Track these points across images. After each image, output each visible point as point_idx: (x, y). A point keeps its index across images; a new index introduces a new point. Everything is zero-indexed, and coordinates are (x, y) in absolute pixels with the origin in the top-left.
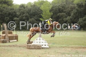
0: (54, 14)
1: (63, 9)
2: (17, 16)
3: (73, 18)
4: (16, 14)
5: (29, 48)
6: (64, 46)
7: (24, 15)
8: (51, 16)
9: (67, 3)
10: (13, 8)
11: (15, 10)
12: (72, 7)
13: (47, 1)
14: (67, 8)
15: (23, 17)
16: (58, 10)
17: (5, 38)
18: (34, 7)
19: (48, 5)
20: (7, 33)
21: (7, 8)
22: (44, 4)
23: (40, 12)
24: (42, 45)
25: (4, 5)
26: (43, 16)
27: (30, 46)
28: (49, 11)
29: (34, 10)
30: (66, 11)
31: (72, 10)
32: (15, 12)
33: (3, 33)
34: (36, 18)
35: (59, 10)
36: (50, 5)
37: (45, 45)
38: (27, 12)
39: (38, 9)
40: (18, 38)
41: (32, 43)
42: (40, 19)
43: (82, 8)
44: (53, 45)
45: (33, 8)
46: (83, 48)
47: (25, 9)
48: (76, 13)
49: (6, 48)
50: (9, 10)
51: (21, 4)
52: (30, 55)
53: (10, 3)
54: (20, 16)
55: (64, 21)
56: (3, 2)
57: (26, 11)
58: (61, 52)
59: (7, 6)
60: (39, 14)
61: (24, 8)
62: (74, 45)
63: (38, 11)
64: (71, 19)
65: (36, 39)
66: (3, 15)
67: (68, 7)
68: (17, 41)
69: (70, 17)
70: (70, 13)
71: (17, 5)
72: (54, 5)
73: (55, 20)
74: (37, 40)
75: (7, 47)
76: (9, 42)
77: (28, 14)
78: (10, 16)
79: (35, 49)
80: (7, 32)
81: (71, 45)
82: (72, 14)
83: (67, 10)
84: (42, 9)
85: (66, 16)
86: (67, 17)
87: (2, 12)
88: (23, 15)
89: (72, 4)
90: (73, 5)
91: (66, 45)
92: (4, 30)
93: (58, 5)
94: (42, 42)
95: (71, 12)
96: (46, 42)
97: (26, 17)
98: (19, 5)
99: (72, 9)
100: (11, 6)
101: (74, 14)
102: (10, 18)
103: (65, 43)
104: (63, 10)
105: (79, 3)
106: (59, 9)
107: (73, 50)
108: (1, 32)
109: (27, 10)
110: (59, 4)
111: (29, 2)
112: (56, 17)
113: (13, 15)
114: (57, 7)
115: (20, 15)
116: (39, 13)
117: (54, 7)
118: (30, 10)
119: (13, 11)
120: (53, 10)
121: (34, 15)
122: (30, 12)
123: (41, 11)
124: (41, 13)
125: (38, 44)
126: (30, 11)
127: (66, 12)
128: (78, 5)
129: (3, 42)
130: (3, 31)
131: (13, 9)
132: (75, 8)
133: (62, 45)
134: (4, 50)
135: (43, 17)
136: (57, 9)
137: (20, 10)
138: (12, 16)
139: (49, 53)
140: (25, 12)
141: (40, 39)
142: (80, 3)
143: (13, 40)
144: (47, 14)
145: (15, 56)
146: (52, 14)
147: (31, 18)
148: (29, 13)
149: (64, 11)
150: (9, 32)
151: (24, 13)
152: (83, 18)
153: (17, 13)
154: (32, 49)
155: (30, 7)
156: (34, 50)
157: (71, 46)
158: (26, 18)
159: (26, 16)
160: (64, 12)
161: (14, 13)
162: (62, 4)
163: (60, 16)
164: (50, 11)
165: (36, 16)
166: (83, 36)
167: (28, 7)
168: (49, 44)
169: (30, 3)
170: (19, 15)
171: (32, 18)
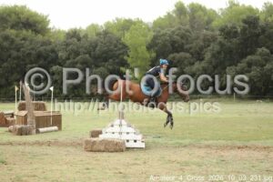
0: (158, 56)
1: (184, 41)
2: (60, 61)
3: (211, 66)
4: (57, 56)
5: (92, 148)
6: (187, 141)
8: (151, 61)
9: (192, 27)
10: (48, 40)
11: (53, 45)
12: (208, 37)
13: (141, 22)
14: (194, 40)
15: (77, 63)
16: (169, 44)
17: (25, 123)
18: (105, 38)
19: (142, 33)
20: (32, 107)
21: (31, 41)
22: (131, 28)
23: (121, 52)
24: (128, 141)
25: (24, 32)
26: (128, 62)
27: (94, 143)
28: (144, 48)
29: (105, 44)
30: (191, 48)
31: (209, 46)
32: (53, 51)
33: (22, 107)
34: (110, 67)
35: (172, 45)
36: (149, 30)
37: (135, 141)
38: (86, 51)
39: (115, 42)
40: (63, 122)
41: (100, 136)
42: (122, 69)
43: (234, 40)
44: (156, 140)
45: (102, 40)
46: (239, 148)
47: (82, 42)
48: (219, 53)
49: (28, 149)
50: (39, 45)
51: (72, 30)
52: (93, 169)
53: (40, 26)
54: (68, 62)
56: (21, 25)
57: (82, 47)
58: (179, 159)
59: (34, 35)
60: (117, 57)
61: (79, 40)
62: (213, 139)
63: (116, 49)
65: (110, 124)
66: (23, 60)
67: (198, 38)
68: (60, 128)
69: (203, 64)
70: (202, 53)
71: (59, 32)
72: (159, 32)
74: (112, 126)
75: (30, 147)
76: (38, 132)
77: (90, 55)
78: (42, 62)
79: (109, 152)
80: (33, 104)
81: (206, 139)
82: (208, 56)
83: (195, 44)
84: (127, 43)
85: (192, 61)
86: (193, 64)
87: (18, 51)
88: (76, 60)
89: (207, 29)
90: (209, 33)
91: (192, 139)
92: (23, 99)
93: (169, 32)
94: (128, 133)
95: (205, 50)
96: (138, 131)
97: (82, 63)
98: (64, 32)
99: (208, 41)
100: (44, 35)
101: (213, 56)
103: (189, 134)
104: (183, 44)
105: (226, 27)
106: (173, 43)
107: (211, 153)
108: (16, 105)
109: (87, 44)
110: (173, 29)
111: (93, 25)
113: (49, 59)
114: (168, 38)
115: (68, 59)
116: (118, 52)
117: (160, 36)
119: (49, 48)
120: (156, 45)
121: (106, 60)
122: (94, 51)
123: (125, 46)
124: (123, 54)
125: (116, 137)
126: (95, 47)
127: (191, 51)
128: (222, 30)
129: (21, 132)
130: (21, 102)
131: (50, 43)
132: (216, 39)
133: (181, 141)
134: (23, 153)
135: (128, 65)
136: (166, 43)
137: (67, 45)
138: (47, 62)
139: (145, 163)
140: (81, 50)
141: (120, 125)
142: (229, 25)
143: (47, 127)
144: (140, 55)
145: (51, 170)
146: (154, 55)
147: (97, 66)
148: (92, 53)
149: (186, 47)
150: (37, 104)
151: (77, 54)
152: (236, 66)
153: (60, 54)
154: (99, 151)
155: (95, 38)
156: (105, 154)
157: (206, 143)
159: (85, 62)
160: (187, 51)
161: (50, 54)
162: (179, 29)
163: (175, 61)
164: (149, 48)
165: (111, 60)
166: (237, 116)
167: (89, 36)
168: (144, 136)
169: (93, 27)
170: (64, 58)
171: (99, 67)
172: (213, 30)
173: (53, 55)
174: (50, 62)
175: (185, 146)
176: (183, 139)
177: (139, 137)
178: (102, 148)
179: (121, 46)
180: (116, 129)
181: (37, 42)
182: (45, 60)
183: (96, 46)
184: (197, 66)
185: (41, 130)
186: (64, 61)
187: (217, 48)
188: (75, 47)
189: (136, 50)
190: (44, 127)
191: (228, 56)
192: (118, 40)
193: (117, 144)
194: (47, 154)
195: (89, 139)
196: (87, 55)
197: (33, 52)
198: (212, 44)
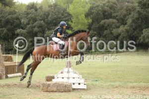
0: (93, 22)
2: (23, 26)
3: (132, 29)
4: (20, 22)
5: (47, 89)
6: (117, 84)
7: (35, 23)
8: (89, 25)
10: (14, 11)
11: (17, 14)
12: (129, 8)
14: (119, 10)
15: (34, 27)
16: (101, 13)
18: (55, 8)
19: (82, 5)
20: (3, 59)
23: (67, 18)
24: (74, 84)
26: (72, 26)
27: (49, 85)
28: (83, 16)
29: (55, 13)
30: (117, 16)
31: (130, 14)
32: (17, 18)
35: (103, 14)
36: (87, 3)
37: (79, 84)
38: (41, 19)
39: (62, 11)
40: (25, 70)
41: (53, 80)
42: (67, 31)
44: (95, 83)
45: (52, 10)
47: (38, 12)
48: (137, 19)
50: (7, 14)
51: (31, 3)
54: (28, 26)
55: (115, 35)
57: (39, 15)
59: (3, 7)
61: (36, 10)
62: (136, 82)
63: (63, 17)
64: (127, 31)
65: (60, 72)
67: (122, 8)
68: (23, 74)
69: (126, 27)
70: (125, 19)
71: (22, 4)
72: (94, 4)
73: (95, 32)
74: (62, 73)
76: (7, 77)
77: (44, 21)
78: (9, 26)
79: (60, 92)
80: (3, 57)
81: (130, 82)
82: (129, 21)
83: (120, 13)
84: (71, 12)
85: (118, 25)
86: (119, 27)
88: (34, 25)
89: (128, 2)
90: (130, 4)
91: (121, 82)
93: (101, 4)
94: (74, 78)
95: (127, 17)
98: (25, 5)
99: (129, 11)
100: (10, 7)
101: (133, 21)
102: (8, 30)
103: (119, 78)
104: (111, 12)
106: (104, 12)
109: (42, 14)
110: (104, 2)
112: (97, 26)
113: (15, 24)
114: (101, 9)
117: (95, 7)
118: (47, 15)
119: (14, 16)
120: (92, 13)
121: (55, 25)
122: (47, 18)
123: (69, 15)
125: (65, 81)
127: (117, 18)
128: (140, 3)
131: (15, 13)
132: (135, 9)
135: (72, 28)
136: (99, 12)
137: (28, 14)
138: (13, 26)
140: (37, 17)
141: (68, 72)
143: (13, 73)
144: (80, 21)
146: (90, 21)
147: (49, 29)
148: (46, 20)
149: (114, 15)
150: (6, 57)
151: (35, 20)
153: (22, 21)
154: (52, 91)
155: (48, 8)
156: (57, 94)
158: (40, 29)
159: (40, 26)
160: (114, 18)
161: (15, 20)
163: (106, 25)
164: (87, 16)
167: (43, 8)
168: (86, 80)
170: (25, 23)
171: (51, 29)
172: (133, 3)
173: (17, 21)
174: (15, 27)
175: (116, 87)
176: (115, 82)
177: (82, 81)
178: (55, 89)
179: (66, 15)
180: (65, 75)
181: (6, 12)
182: (12, 25)
183: (49, 14)
184: (122, 29)
185: (9, 76)
186: (26, 26)
187: (136, 15)
188: (33, 16)
189: (78, 18)
190: (11, 73)
191: (144, 21)
192: (65, 10)
193: (65, 86)
194: (13, 94)
195: (45, 82)
196: (42, 21)
197: (3, 19)
198: (132, 13)
